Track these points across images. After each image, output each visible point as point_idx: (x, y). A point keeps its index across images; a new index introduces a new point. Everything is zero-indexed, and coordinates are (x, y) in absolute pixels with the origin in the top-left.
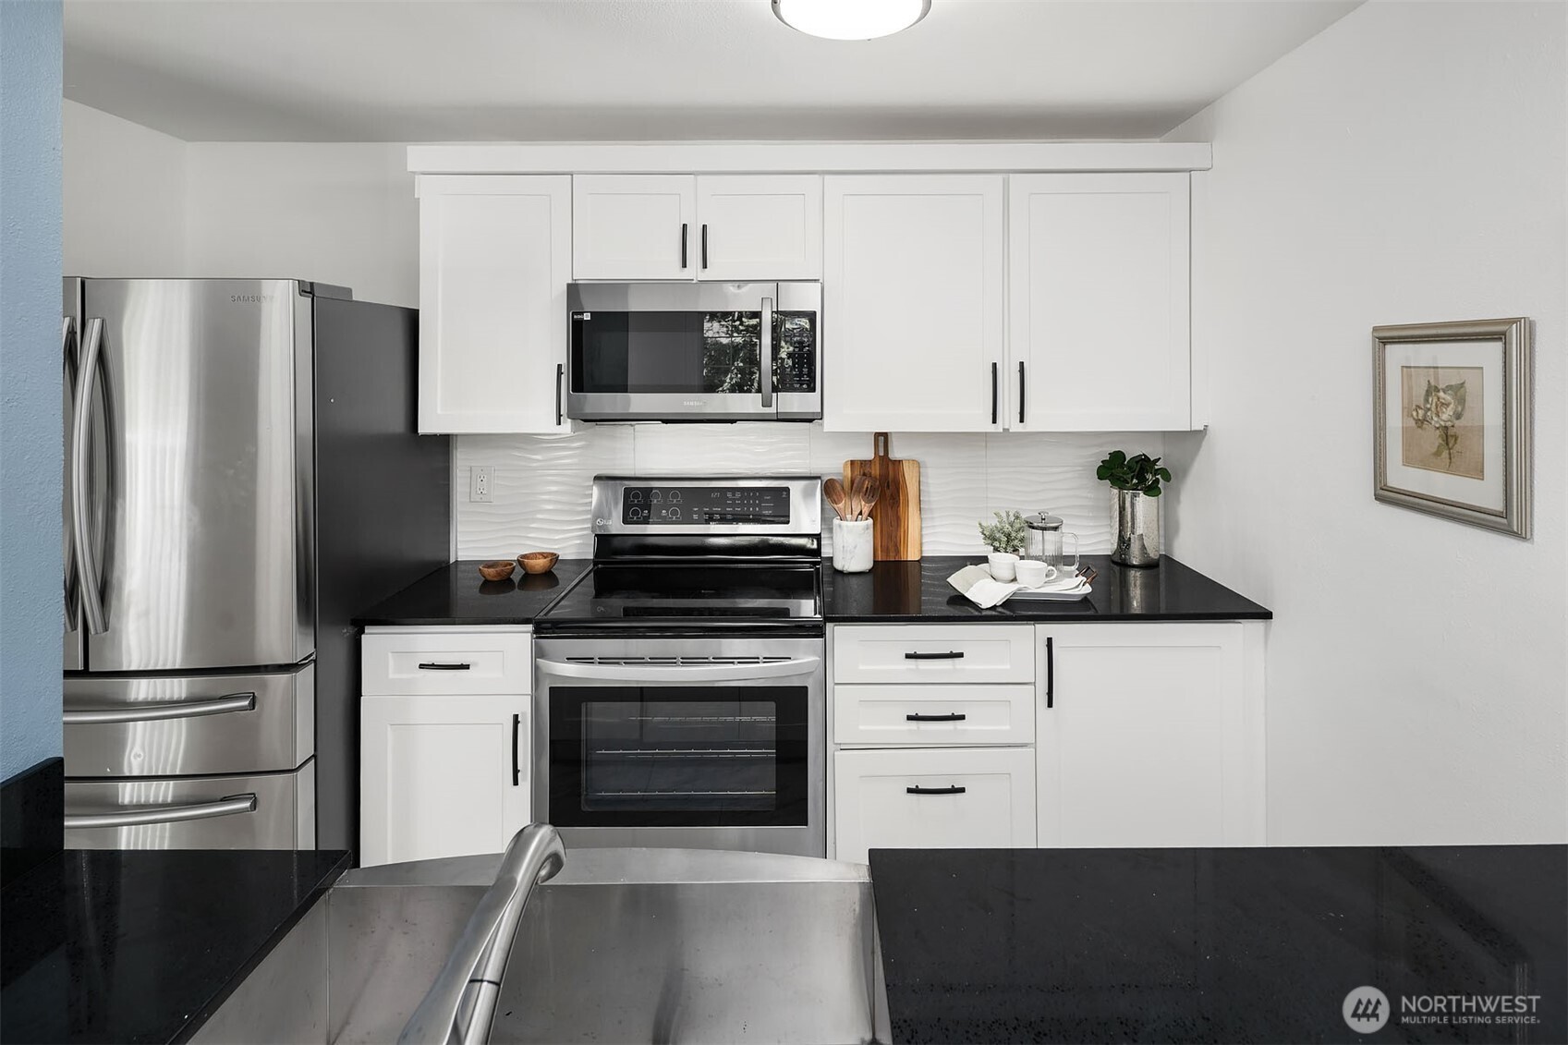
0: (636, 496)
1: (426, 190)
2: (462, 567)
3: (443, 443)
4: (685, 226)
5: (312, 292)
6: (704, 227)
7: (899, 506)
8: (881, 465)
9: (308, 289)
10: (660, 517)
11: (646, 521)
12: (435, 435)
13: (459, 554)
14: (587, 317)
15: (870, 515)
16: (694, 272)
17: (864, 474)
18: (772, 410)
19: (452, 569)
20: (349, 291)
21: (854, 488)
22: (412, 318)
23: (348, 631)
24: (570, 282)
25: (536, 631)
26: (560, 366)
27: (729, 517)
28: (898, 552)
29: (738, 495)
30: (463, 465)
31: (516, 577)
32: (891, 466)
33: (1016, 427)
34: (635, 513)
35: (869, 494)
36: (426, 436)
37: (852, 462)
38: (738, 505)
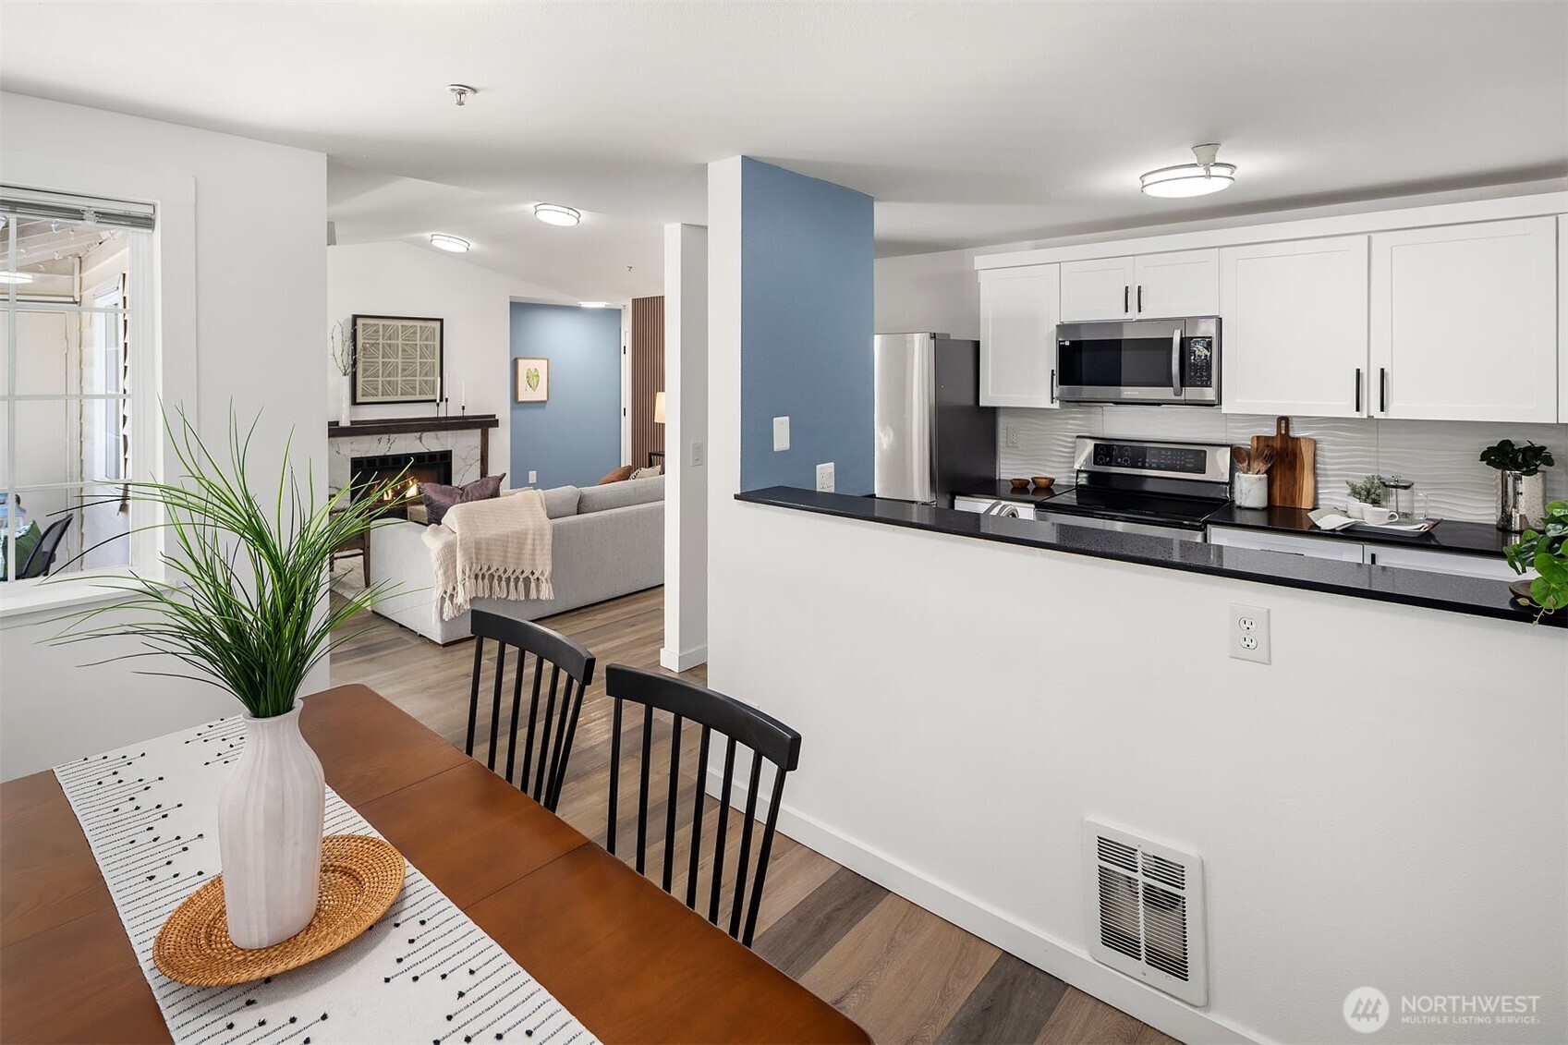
0: (1102, 449)
1: (984, 278)
2: (1002, 482)
3: (993, 411)
4: (1127, 288)
5: (935, 337)
6: (1139, 287)
7: (1295, 470)
8: (1282, 440)
9: (933, 336)
10: (1117, 462)
11: (1109, 464)
12: (988, 407)
13: (1002, 475)
14: (1067, 343)
15: (1266, 472)
16: (1133, 314)
17: (1268, 446)
18: (1182, 398)
19: (998, 482)
20: (949, 335)
21: (1259, 454)
22: (977, 344)
23: (948, 496)
24: (1059, 323)
25: (1036, 507)
26: (1053, 371)
27: (1162, 466)
28: (1293, 501)
29: (1169, 453)
30: (1003, 424)
31: (1031, 487)
32: (1290, 443)
33: (1378, 414)
34: (1101, 459)
35: (1267, 459)
36: (983, 407)
37: (1258, 437)
38: (1169, 459)
